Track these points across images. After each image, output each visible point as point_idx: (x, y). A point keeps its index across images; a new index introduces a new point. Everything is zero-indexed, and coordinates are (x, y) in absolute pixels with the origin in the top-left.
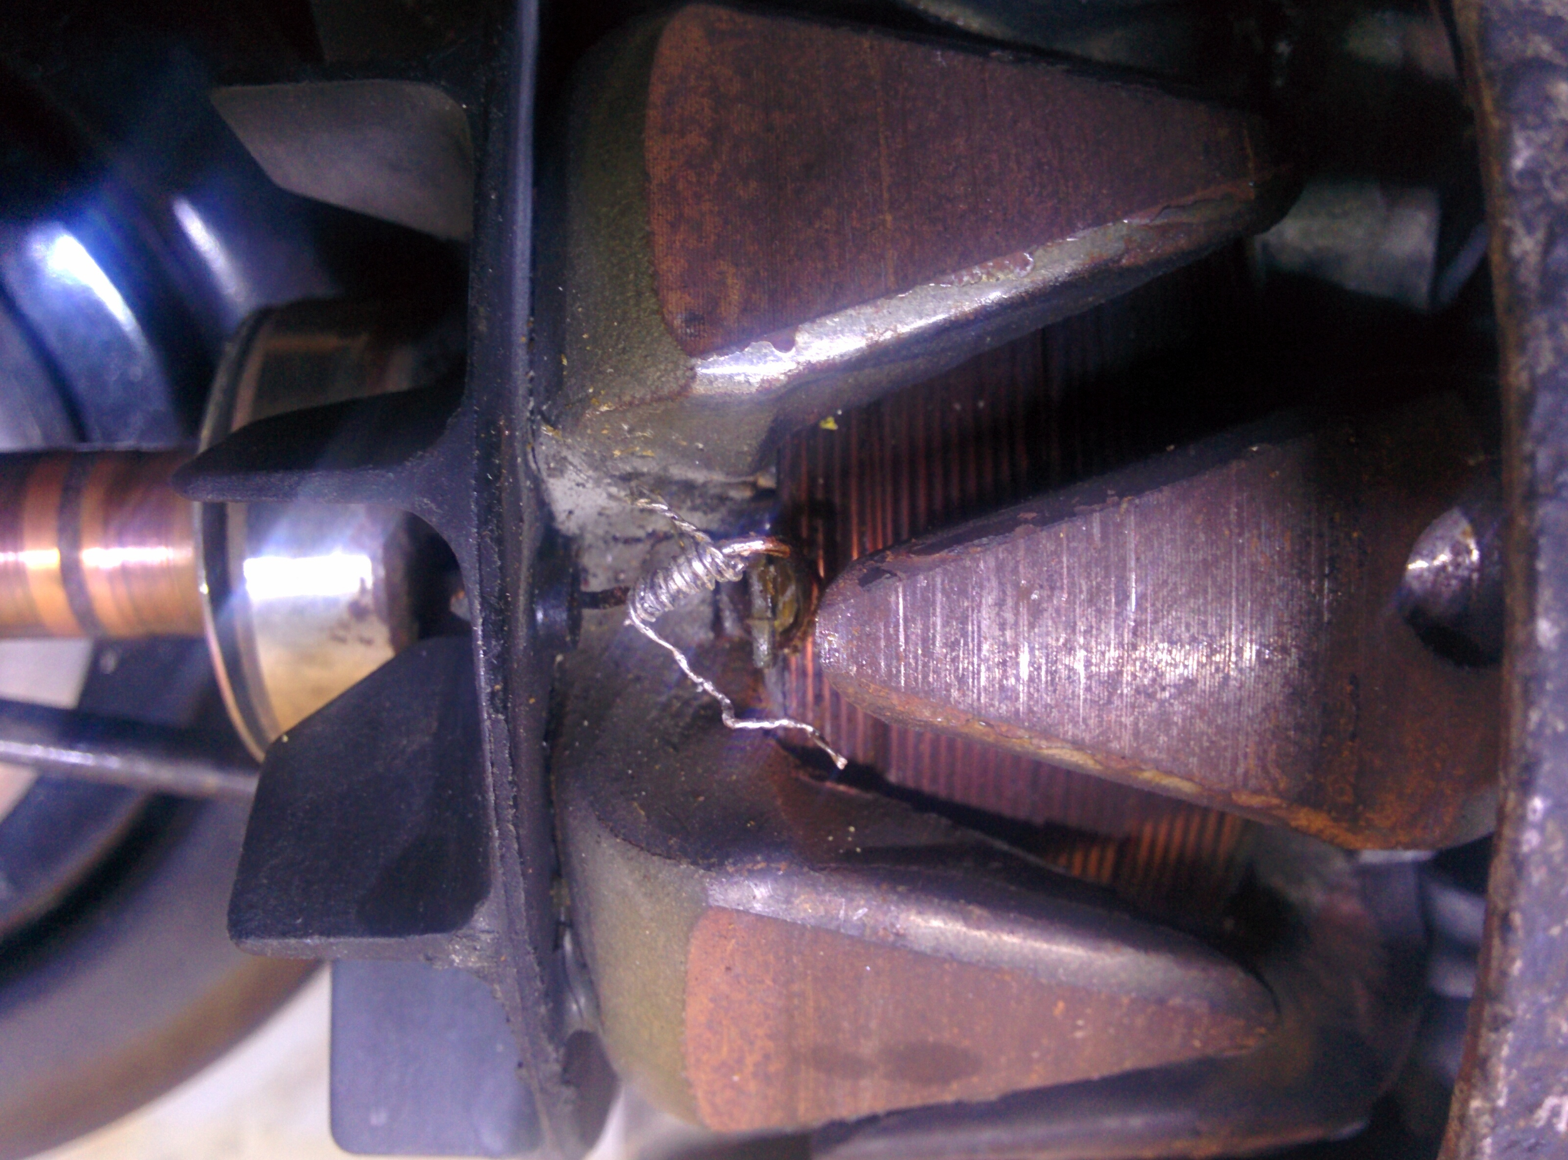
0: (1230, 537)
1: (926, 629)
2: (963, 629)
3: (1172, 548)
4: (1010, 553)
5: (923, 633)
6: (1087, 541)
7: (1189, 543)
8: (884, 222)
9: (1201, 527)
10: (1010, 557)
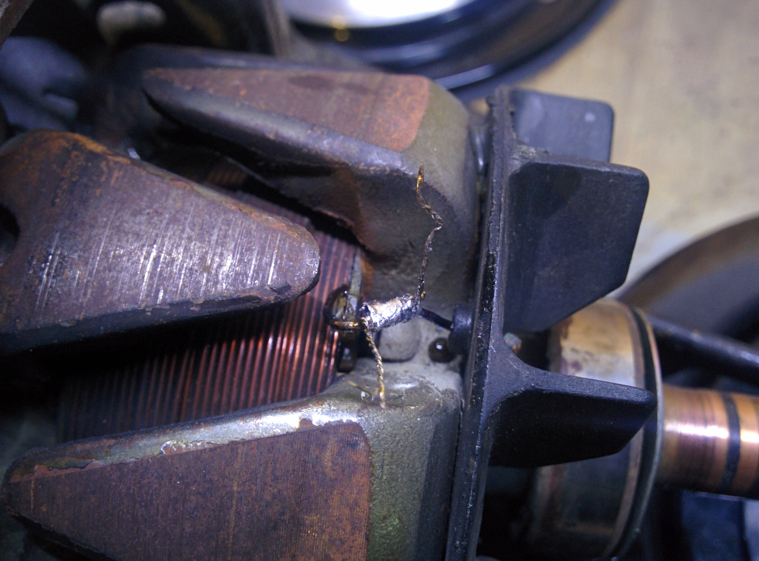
0: (94, 281)
1: (261, 259)
2: (242, 257)
3: (124, 280)
4: (208, 290)
5: (263, 258)
6: (167, 290)
7: (116, 281)
8: (238, 485)
9: (107, 288)
10: (209, 288)
